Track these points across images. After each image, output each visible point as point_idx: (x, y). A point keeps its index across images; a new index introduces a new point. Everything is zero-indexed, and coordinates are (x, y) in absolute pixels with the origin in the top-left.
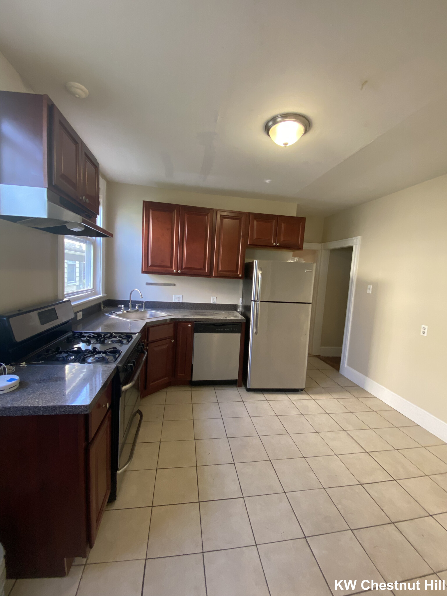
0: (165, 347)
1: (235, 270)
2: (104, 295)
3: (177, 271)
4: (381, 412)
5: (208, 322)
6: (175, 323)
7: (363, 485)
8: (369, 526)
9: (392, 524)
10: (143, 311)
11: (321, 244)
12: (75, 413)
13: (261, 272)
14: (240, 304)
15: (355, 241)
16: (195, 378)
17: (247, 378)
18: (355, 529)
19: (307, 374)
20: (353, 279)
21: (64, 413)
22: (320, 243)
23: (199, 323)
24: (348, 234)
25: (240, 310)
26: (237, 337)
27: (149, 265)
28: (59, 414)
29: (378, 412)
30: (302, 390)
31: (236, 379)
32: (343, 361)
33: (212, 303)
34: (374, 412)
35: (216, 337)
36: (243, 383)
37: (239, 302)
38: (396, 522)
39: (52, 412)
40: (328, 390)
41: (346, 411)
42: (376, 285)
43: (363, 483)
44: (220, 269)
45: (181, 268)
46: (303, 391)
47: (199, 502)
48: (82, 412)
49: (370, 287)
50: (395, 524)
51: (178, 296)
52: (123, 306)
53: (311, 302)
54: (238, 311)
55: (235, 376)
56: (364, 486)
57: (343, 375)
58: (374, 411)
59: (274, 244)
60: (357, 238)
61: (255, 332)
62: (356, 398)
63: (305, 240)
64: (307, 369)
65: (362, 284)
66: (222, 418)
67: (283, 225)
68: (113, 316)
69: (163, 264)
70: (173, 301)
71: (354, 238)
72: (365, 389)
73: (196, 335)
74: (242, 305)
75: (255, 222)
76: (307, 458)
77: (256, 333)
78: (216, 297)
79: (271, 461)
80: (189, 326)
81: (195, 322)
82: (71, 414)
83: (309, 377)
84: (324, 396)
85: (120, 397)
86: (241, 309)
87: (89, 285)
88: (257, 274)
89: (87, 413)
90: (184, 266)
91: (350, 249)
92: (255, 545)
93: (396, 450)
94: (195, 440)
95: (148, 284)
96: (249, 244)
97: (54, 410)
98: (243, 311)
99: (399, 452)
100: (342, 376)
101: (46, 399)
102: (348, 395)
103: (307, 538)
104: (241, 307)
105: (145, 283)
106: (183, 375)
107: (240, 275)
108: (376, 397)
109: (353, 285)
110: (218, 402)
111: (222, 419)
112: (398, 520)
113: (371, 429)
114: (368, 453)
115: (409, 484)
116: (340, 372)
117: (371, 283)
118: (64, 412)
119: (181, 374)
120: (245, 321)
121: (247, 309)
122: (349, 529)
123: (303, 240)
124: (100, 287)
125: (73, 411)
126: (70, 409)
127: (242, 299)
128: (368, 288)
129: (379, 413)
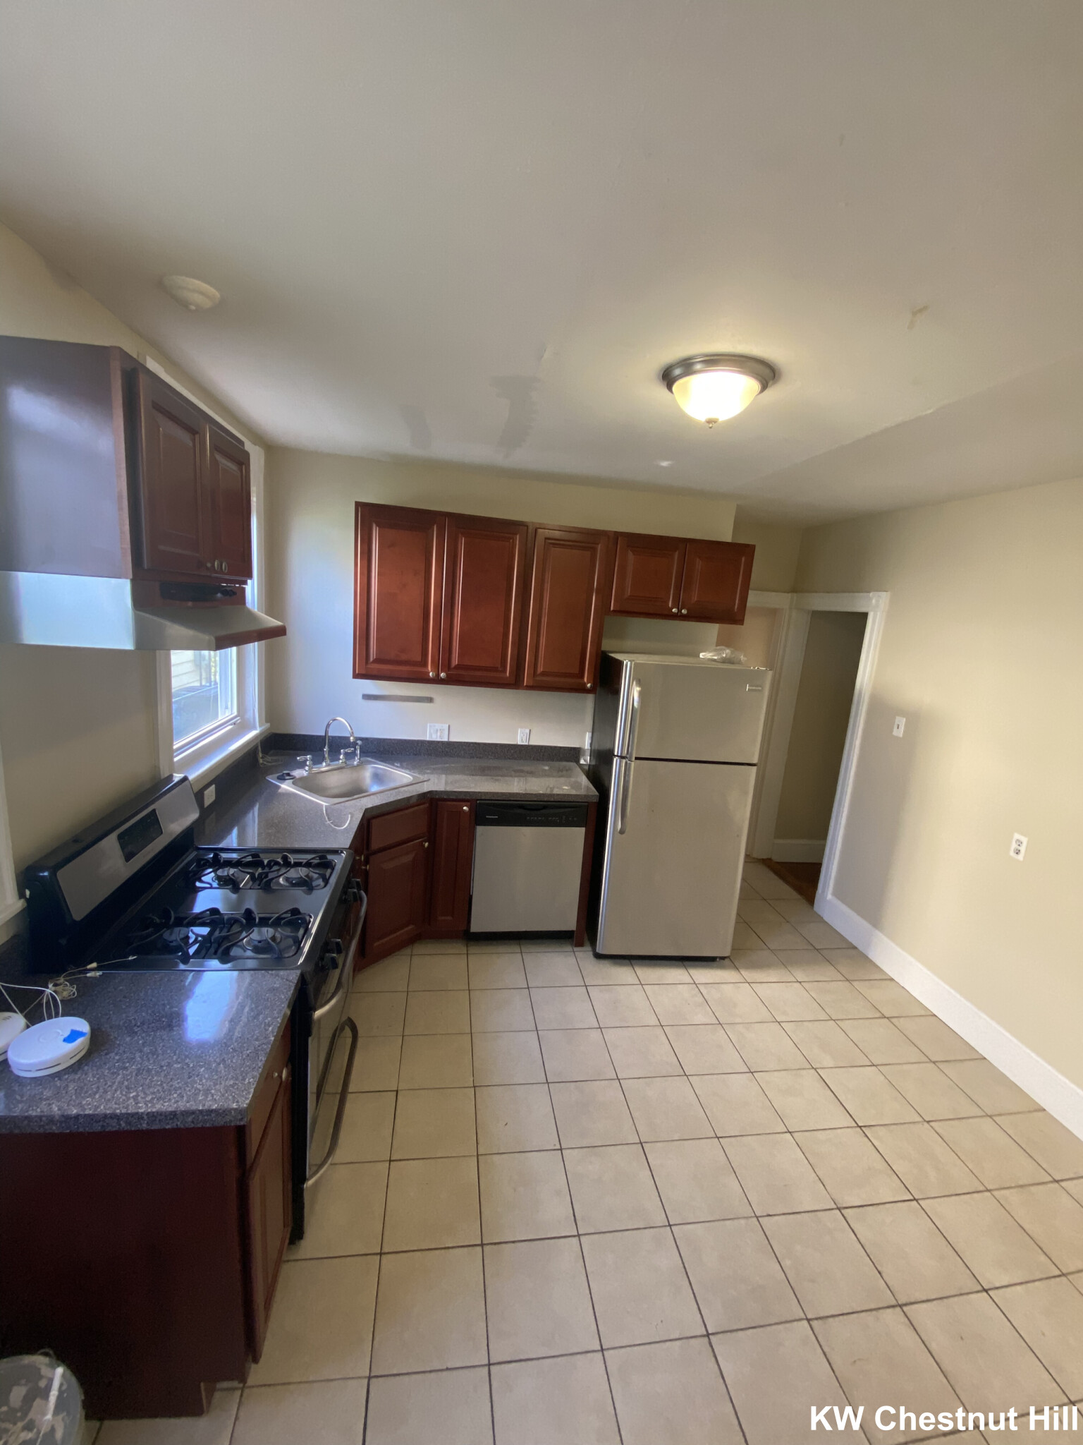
0: (407, 859)
1: (576, 671)
2: (263, 727)
3: (438, 675)
4: (901, 1020)
5: (510, 800)
6: (432, 803)
7: (843, 1211)
8: (845, 1312)
9: (898, 1309)
10: (358, 765)
11: (790, 594)
12: (216, 1124)
13: (638, 689)
14: (587, 746)
15: (874, 601)
16: (475, 927)
17: (597, 929)
18: (817, 1319)
19: (738, 914)
20: (863, 692)
21: (192, 1125)
22: (788, 593)
23: (488, 804)
24: (857, 582)
25: (585, 760)
26: (576, 836)
27: (371, 659)
28: (182, 1127)
29: (893, 1020)
30: (723, 958)
31: (571, 930)
32: (825, 877)
33: (519, 743)
34: (886, 1020)
35: (527, 834)
36: (589, 940)
37: (585, 741)
38: (906, 1305)
39: (168, 1124)
40: (785, 960)
41: (823, 1016)
42: (915, 719)
43: (844, 1205)
44: (540, 669)
45: (447, 666)
46: (727, 961)
47: (482, 1245)
48: (231, 1121)
49: (901, 721)
50: (905, 1308)
51: (438, 726)
52: (308, 756)
53: (755, 761)
54: (582, 762)
55: (570, 922)
56: (845, 1212)
57: (820, 913)
58: (885, 1017)
59: (673, 610)
60: (879, 596)
61: (619, 829)
62: (847, 980)
63: (751, 585)
64: (740, 899)
65: (883, 710)
66: (537, 1030)
67: (699, 564)
68: (286, 787)
69: (404, 657)
70: (428, 739)
71: (871, 594)
72: (871, 956)
73: (480, 830)
74: (591, 750)
75: (631, 556)
76: (726, 1139)
77: (622, 832)
78: (530, 730)
79: (644, 1144)
80: (464, 811)
81: (477, 800)
82: (208, 1125)
83: (744, 923)
84: (773, 975)
85: (310, 1036)
86: (589, 758)
87: (229, 706)
88: (631, 693)
89: (242, 1123)
90: (455, 661)
91: (860, 619)
92: (598, 1351)
93: (926, 1124)
94: (474, 1087)
95: (367, 697)
96: (614, 611)
97: (171, 1119)
98: (593, 763)
99: (932, 1127)
100: (820, 920)
101: (151, 1090)
102: (828, 972)
103: (711, 1337)
104: (588, 753)
105: (361, 696)
106: (449, 918)
107: (589, 685)
108: (892, 980)
109: (860, 708)
110: (528, 988)
111: (536, 1032)
112: (913, 1300)
113: (874, 1065)
114: (863, 1129)
115: (946, 1211)
116: (815, 909)
117: (901, 712)
118: (193, 1122)
119: (443, 918)
120: (596, 800)
121: (604, 757)
122: (802, 1316)
123: (749, 585)
124: (254, 710)
125: (212, 1120)
126: (206, 1117)
127: (591, 734)
128: (897, 722)
129: (897, 1024)
